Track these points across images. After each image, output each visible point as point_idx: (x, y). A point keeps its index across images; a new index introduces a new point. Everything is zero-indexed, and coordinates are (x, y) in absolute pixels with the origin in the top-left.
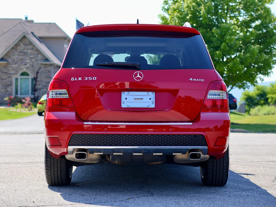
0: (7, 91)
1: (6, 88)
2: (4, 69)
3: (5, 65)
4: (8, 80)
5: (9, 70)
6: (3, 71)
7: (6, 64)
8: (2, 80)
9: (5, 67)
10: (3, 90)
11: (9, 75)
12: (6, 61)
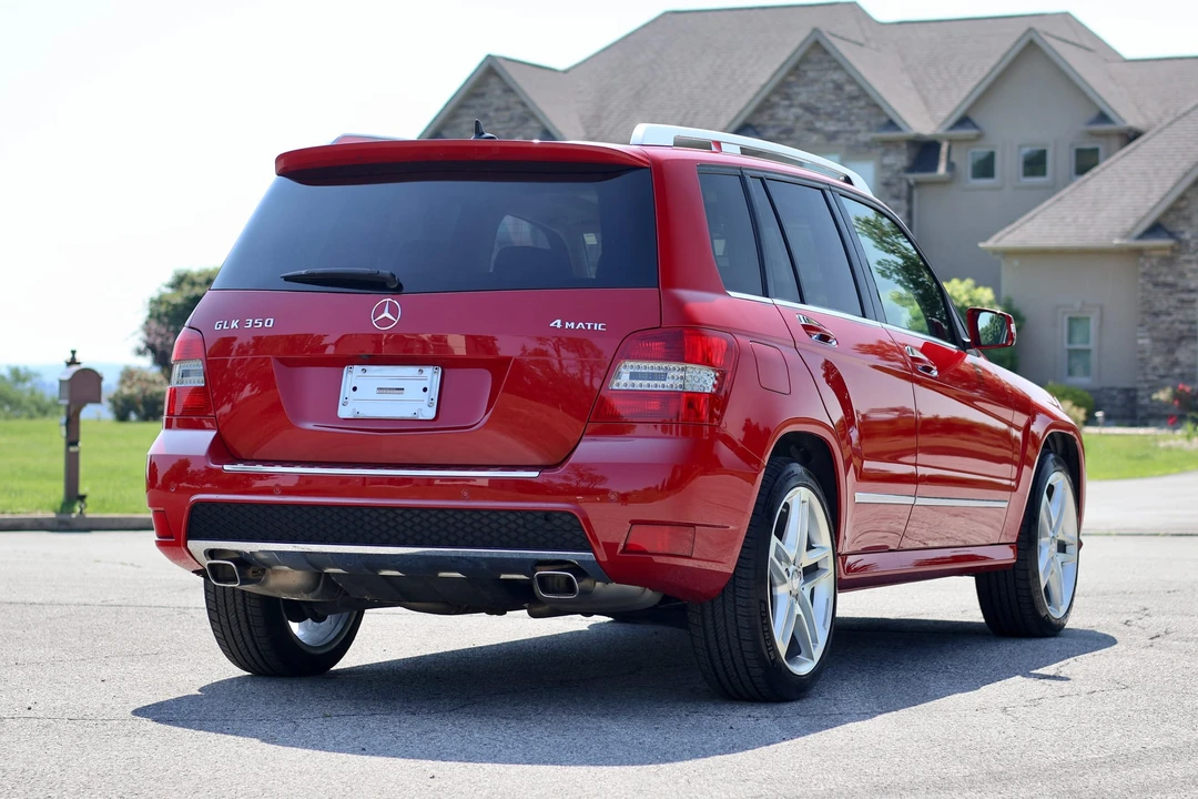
0: (1176, 363)
1: (1171, 351)
2: (1165, 270)
3: (1168, 253)
4: (1180, 316)
5: (1182, 275)
6: (1161, 279)
7: (1172, 249)
8: (1156, 314)
9: (1169, 261)
10: (1157, 360)
11: (1185, 296)
12: (1171, 235)
